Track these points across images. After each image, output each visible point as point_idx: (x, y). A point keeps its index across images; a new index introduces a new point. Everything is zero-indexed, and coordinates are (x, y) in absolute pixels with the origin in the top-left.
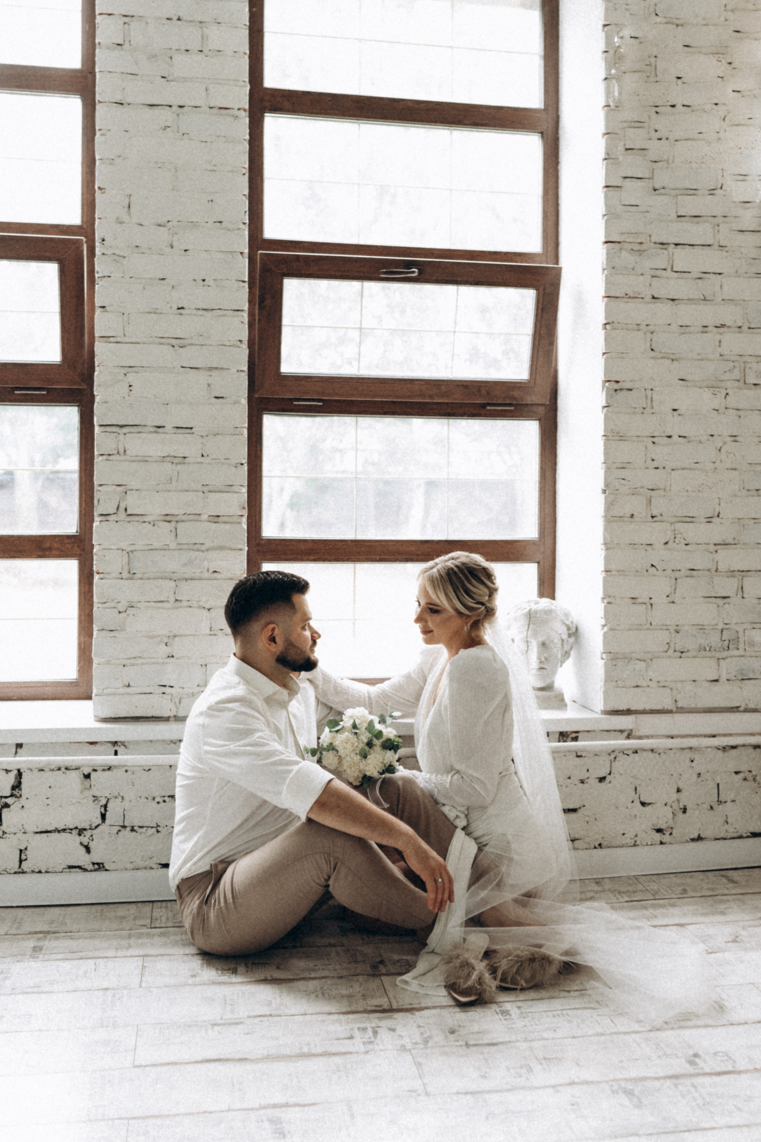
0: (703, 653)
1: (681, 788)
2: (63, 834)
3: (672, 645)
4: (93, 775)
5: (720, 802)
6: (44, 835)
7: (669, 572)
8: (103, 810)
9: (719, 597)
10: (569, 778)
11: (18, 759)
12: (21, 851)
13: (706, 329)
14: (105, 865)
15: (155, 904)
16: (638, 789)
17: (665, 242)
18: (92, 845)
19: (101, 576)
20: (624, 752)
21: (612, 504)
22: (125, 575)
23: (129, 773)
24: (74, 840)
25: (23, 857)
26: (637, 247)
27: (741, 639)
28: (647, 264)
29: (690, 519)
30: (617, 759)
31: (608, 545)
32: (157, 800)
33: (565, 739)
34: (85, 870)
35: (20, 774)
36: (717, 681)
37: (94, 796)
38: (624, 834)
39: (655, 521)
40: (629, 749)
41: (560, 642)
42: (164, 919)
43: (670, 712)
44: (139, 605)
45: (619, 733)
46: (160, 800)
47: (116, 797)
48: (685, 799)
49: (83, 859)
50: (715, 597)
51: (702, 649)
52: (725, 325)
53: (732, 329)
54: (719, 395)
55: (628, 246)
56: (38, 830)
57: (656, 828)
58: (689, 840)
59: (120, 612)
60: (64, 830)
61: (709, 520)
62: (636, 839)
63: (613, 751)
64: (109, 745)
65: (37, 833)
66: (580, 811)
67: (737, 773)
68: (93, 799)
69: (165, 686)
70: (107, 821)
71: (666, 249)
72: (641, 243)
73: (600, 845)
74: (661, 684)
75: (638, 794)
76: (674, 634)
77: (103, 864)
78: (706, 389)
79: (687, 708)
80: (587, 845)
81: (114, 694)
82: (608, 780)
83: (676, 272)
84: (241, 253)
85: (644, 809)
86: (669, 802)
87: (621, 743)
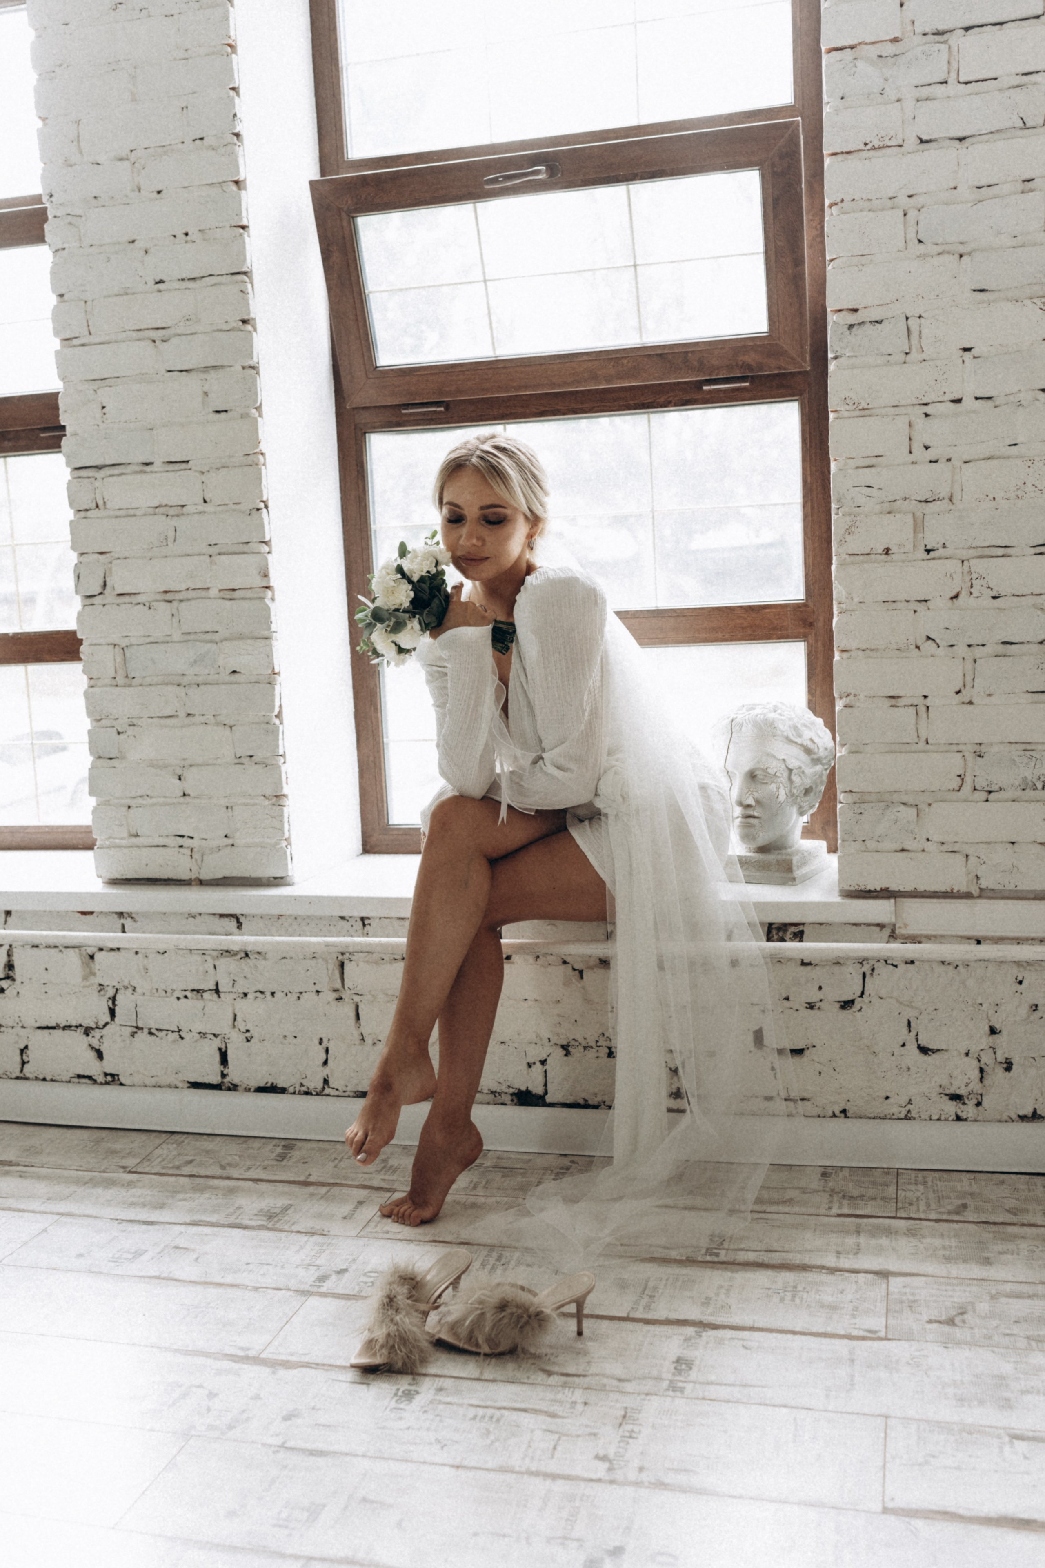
0: (1030, 793)
1: (997, 1026)
2: (67, 1032)
3: (968, 779)
4: (99, 956)
6: (46, 1031)
7: (960, 648)
8: (111, 1004)
10: (787, 999)
11: (6, 931)
12: (22, 1051)
13: (1028, 186)
14: (120, 1077)
16: (912, 1024)
17: (941, 28)
18: (105, 1049)
19: (91, 682)
20: (889, 962)
21: (848, 531)
22: (120, 680)
23: (141, 956)
24: (79, 1041)
25: (25, 1059)
26: (890, 49)
28: (906, 79)
29: (1004, 550)
30: (876, 972)
31: (843, 606)
32: (177, 994)
33: (781, 934)
34: (95, 1081)
35: (10, 950)
37: (100, 985)
38: (887, 1098)
39: (934, 559)
40: (895, 958)
41: (786, 774)
43: (968, 896)
44: (141, 723)
45: (877, 929)
46: (181, 995)
47: (126, 988)
48: (1005, 1046)
49: (94, 1068)
51: (1029, 785)
55: (873, 51)
56: (39, 1025)
57: (948, 1092)
58: (1014, 1117)
59: (119, 733)
60: (68, 1027)
62: (910, 1107)
63: (867, 960)
64: (116, 916)
66: (807, 1053)
68: (99, 988)
69: (182, 836)
70: (116, 1019)
71: (945, 42)
72: (895, 40)
73: (844, 1111)
74: (944, 848)
75: (913, 1033)
76: (971, 758)
77: (118, 1075)
78: (1028, 302)
79: (1000, 891)
80: (817, 1111)
81: (119, 847)
82: (857, 1006)
83: (966, 83)
84: (237, 182)
85: (926, 1058)
86: (974, 1050)
87: (883, 945)
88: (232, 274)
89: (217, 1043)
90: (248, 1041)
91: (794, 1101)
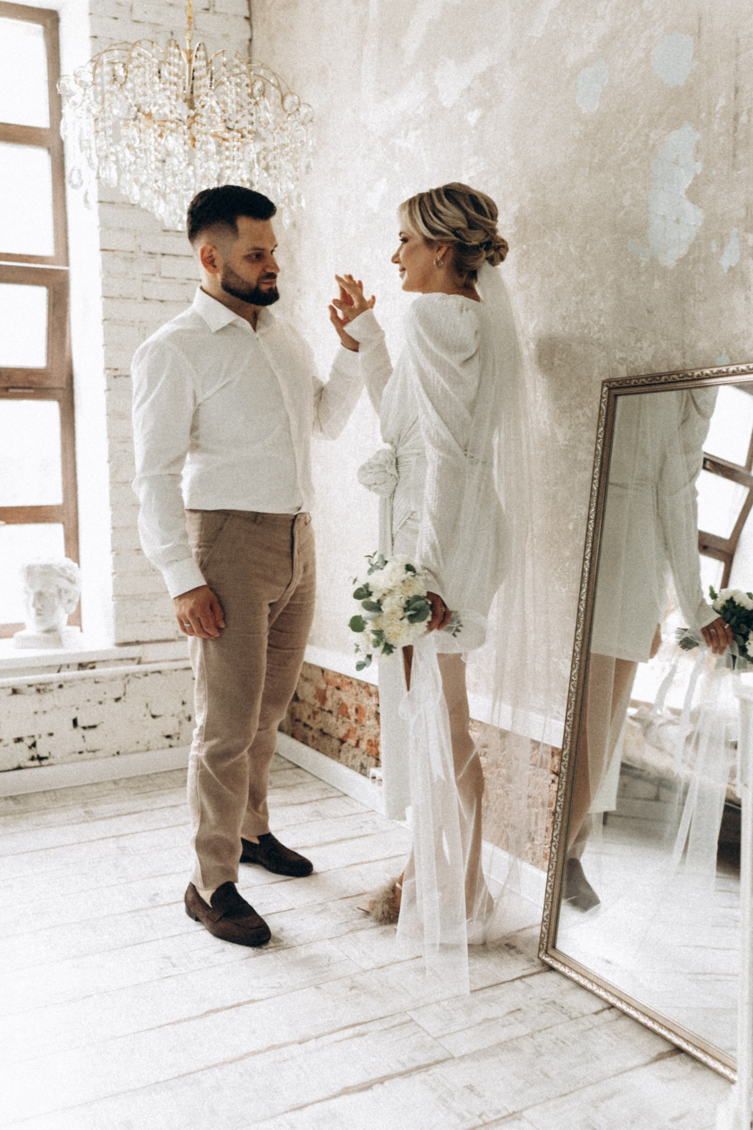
1: (185, 700)
10: (89, 701)
16: (148, 705)
17: (153, 251)
20: (136, 675)
21: (116, 471)
26: (129, 255)
28: (138, 270)
30: (130, 682)
31: (115, 507)
33: (83, 668)
38: (138, 742)
40: (140, 673)
43: (172, 640)
45: (131, 661)
55: (121, 254)
57: (165, 735)
62: (149, 745)
63: (127, 675)
66: (99, 727)
71: (153, 258)
72: (132, 252)
73: (118, 753)
74: (163, 619)
75: (149, 709)
80: (106, 754)
82: (123, 699)
83: (164, 278)
85: (155, 720)
86: (176, 713)
87: (134, 668)
91: (94, 751)
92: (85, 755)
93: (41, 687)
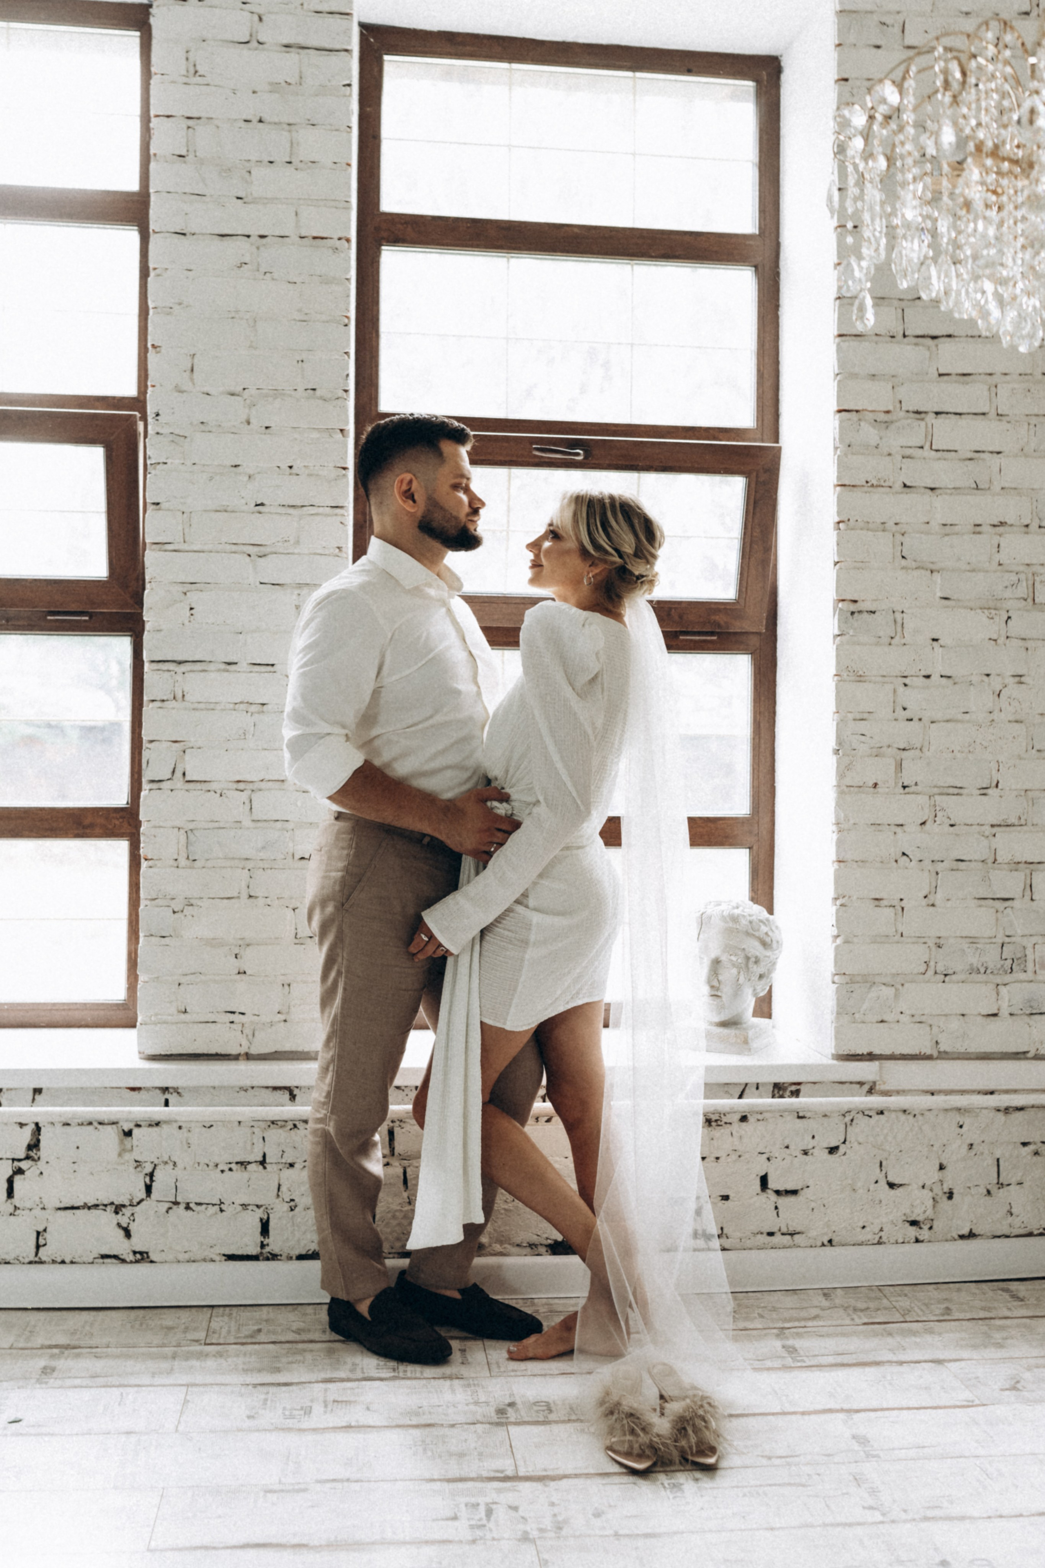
0: (974, 976)
1: (945, 1163)
2: (94, 1212)
3: (932, 964)
4: (136, 1132)
5: (1000, 1185)
6: (69, 1213)
7: (927, 863)
8: (148, 1180)
9: (998, 899)
10: (787, 1147)
11: (33, 1109)
12: (38, 1233)
13: (978, 529)
14: (150, 1254)
15: (215, 1310)
16: (884, 1165)
17: (921, 409)
18: (133, 1228)
19: (151, 863)
20: (865, 1113)
21: (848, 768)
22: (183, 862)
23: (184, 1130)
24: (108, 1218)
25: (41, 1242)
26: (882, 417)
27: (1030, 957)
28: (895, 441)
29: (957, 790)
30: (855, 1122)
31: (842, 826)
32: (221, 1167)
33: (781, 1093)
34: (123, 1261)
35: (38, 1128)
36: (995, 1015)
37: (136, 1161)
38: (864, 1227)
39: (908, 793)
40: (870, 1109)
42: (224, 1332)
43: (929, 1058)
44: (199, 903)
45: (858, 1086)
46: (226, 1168)
47: (166, 1163)
48: (952, 1179)
49: (121, 1246)
50: (993, 899)
51: (974, 970)
52: (1006, 523)
53: (1015, 529)
54: (997, 619)
55: (870, 416)
56: (62, 1205)
57: (910, 1219)
58: (956, 1237)
59: (174, 912)
60: (96, 1206)
61: (984, 791)
62: (882, 1234)
63: (849, 1112)
64: (158, 1091)
65: (60, 1209)
66: (801, 1193)
67: (1024, 1144)
68: (135, 1164)
69: (233, 1013)
70: (153, 1196)
71: (922, 419)
72: (888, 412)
73: (830, 1241)
74: (915, 1019)
75: (884, 1172)
76: (934, 948)
77: (147, 1253)
78: (979, 611)
79: (953, 1053)
80: (811, 1242)
81: (165, 1022)
82: (841, 1150)
83: (937, 451)
84: (342, 430)
85: (892, 1192)
86: (928, 1183)
87: (861, 1100)
88: (332, 507)
89: (260, 1214)
90: (292, 1210)
91: (792, 1235)
92: (778, 1239)
93: (714, 1117)
